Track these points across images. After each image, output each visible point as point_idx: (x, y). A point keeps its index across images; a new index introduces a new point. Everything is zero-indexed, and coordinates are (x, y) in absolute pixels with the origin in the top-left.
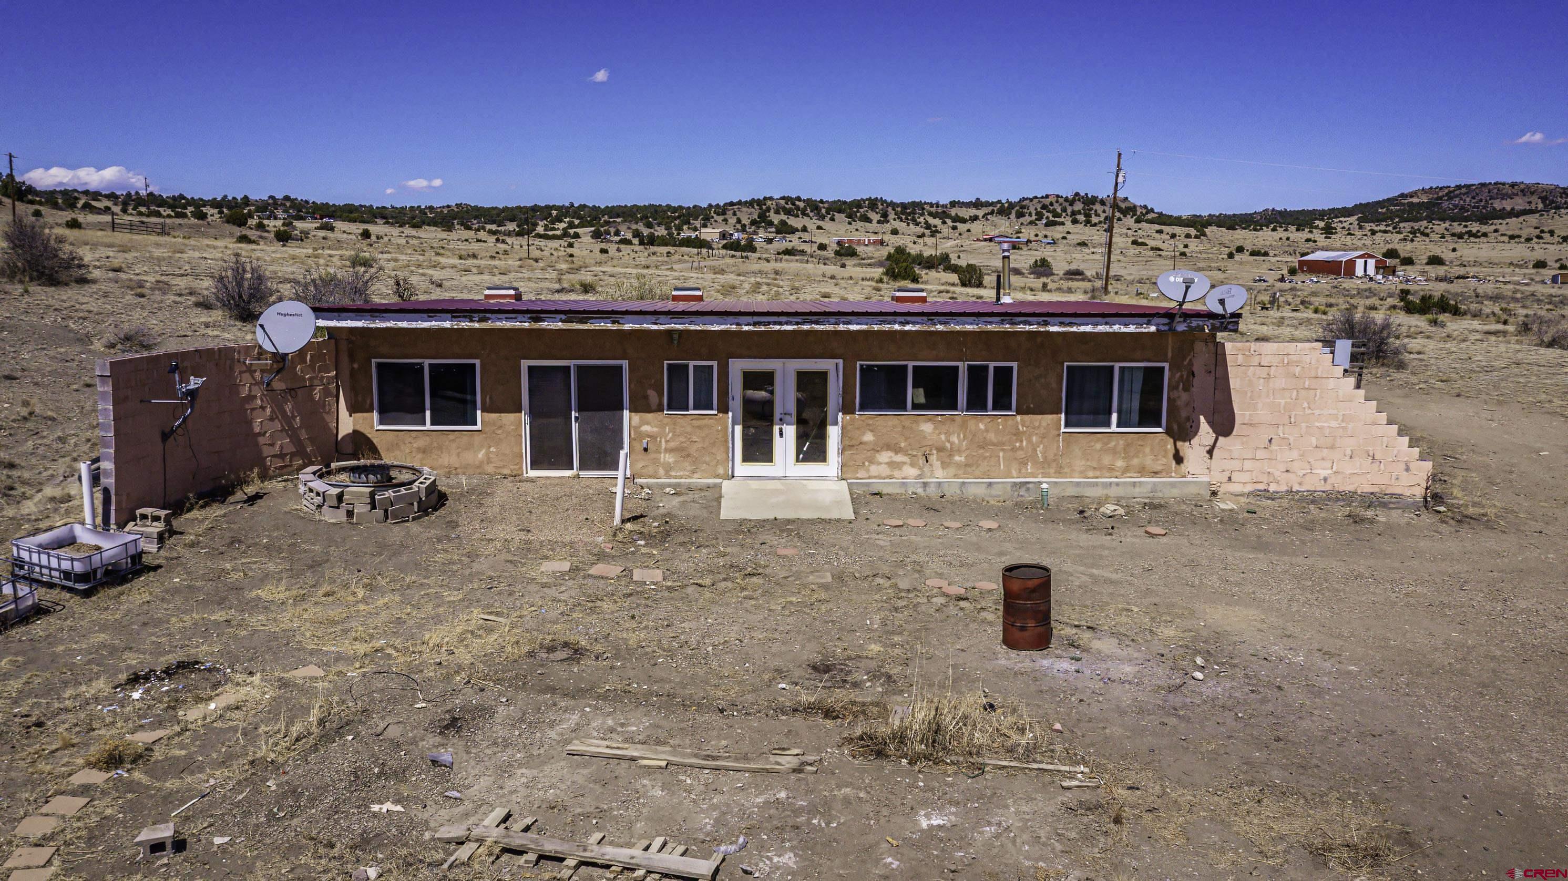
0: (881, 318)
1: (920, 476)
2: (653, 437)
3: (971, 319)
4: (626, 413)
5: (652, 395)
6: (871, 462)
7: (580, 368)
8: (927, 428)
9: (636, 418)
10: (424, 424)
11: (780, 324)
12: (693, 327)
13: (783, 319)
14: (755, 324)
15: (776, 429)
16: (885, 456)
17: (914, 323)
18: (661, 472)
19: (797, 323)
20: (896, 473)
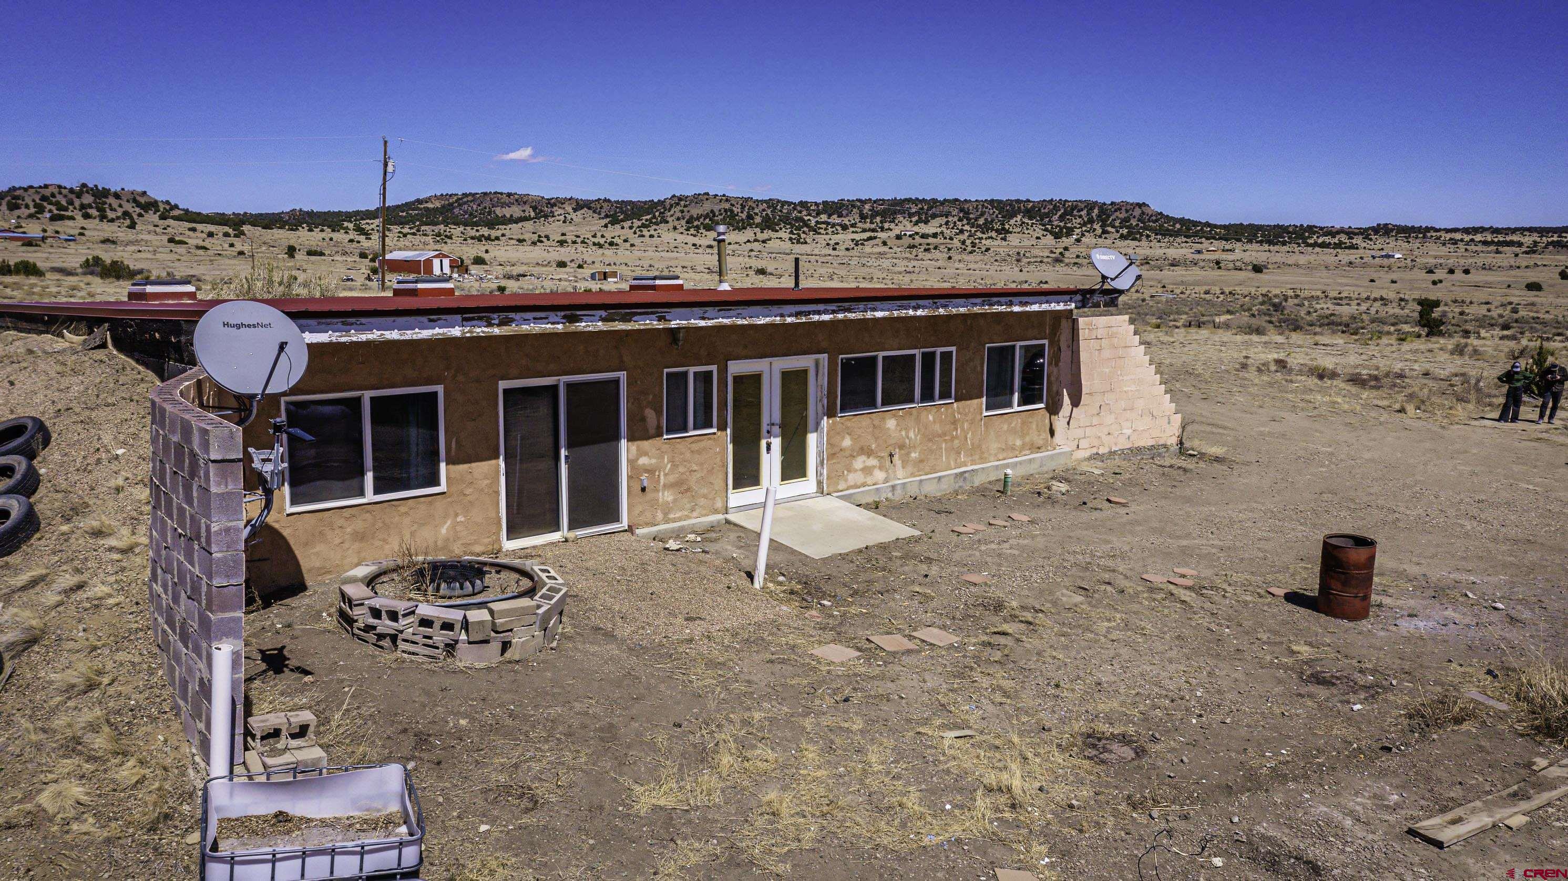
0: (899, 303)
1: (886, 481)
2: (651, 471)
3: (962, 301)
4: (624, 443)
5: (650, 414)
6: (849, 471)
7: (570, 386)
8: (891, 423)
9: (634, 446)
10: (362, 493)
11: (819, 313)
12: (740, 322)
13: (821, 307)
14: (797, 314)
15: (763, 443)
16: (860, 462)
17: (924, 307)
18: (660, 515)
19: (833, 312)
20: (869, 480)
